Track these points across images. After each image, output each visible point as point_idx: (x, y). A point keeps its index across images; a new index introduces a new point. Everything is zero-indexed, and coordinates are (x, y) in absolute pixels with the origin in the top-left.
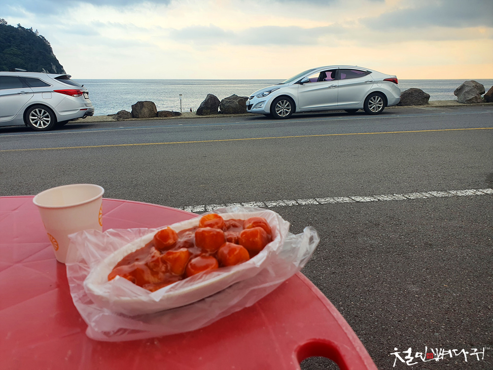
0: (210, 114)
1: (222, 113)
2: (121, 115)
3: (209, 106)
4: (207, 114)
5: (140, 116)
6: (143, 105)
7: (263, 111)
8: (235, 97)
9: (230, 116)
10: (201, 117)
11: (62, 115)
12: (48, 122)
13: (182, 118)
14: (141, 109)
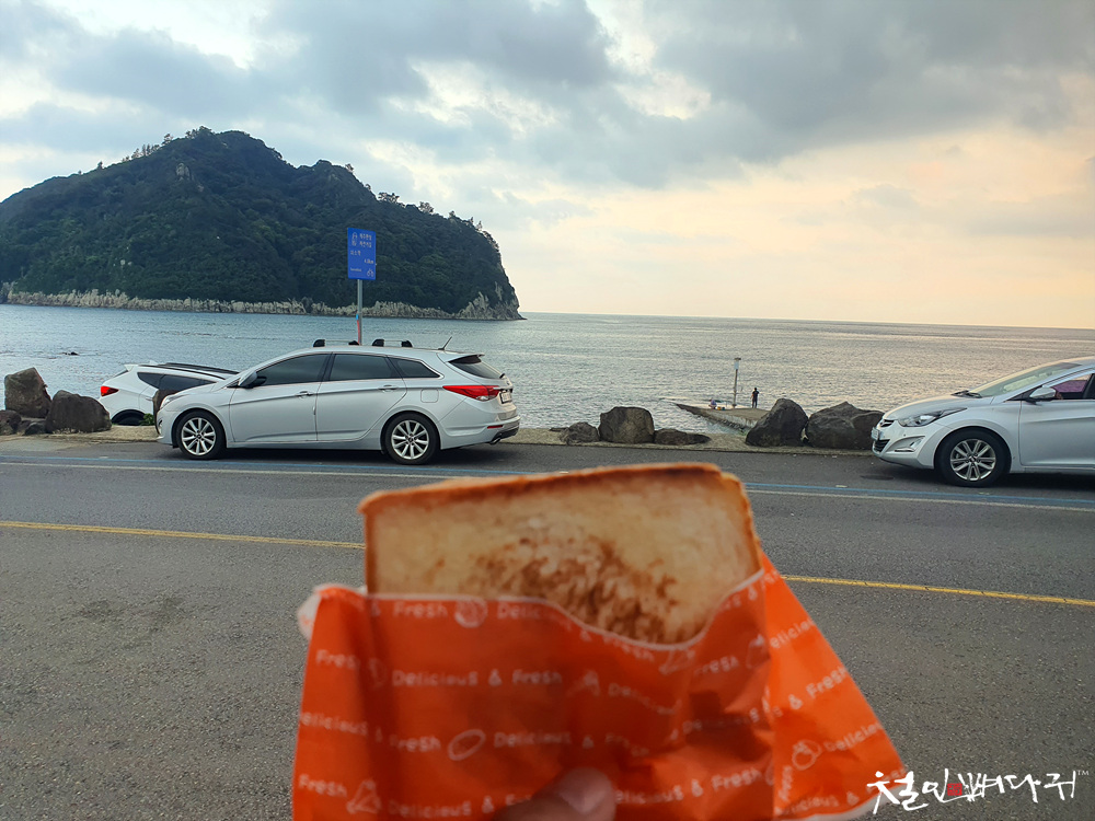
0: (778, 445)
1: (811, 445)
2: (578, 434)
3: (780, 427)
4: (771, 444)
5: (615, 437)
6: (625, 415)
7: (916, 460)
8: (847, 409)
9: (830, 455)
10: (755, 449)
11: (451, 436)
12: (423, 448)
13: (708, 450)
14: (620, 423)
